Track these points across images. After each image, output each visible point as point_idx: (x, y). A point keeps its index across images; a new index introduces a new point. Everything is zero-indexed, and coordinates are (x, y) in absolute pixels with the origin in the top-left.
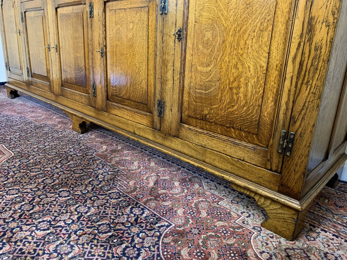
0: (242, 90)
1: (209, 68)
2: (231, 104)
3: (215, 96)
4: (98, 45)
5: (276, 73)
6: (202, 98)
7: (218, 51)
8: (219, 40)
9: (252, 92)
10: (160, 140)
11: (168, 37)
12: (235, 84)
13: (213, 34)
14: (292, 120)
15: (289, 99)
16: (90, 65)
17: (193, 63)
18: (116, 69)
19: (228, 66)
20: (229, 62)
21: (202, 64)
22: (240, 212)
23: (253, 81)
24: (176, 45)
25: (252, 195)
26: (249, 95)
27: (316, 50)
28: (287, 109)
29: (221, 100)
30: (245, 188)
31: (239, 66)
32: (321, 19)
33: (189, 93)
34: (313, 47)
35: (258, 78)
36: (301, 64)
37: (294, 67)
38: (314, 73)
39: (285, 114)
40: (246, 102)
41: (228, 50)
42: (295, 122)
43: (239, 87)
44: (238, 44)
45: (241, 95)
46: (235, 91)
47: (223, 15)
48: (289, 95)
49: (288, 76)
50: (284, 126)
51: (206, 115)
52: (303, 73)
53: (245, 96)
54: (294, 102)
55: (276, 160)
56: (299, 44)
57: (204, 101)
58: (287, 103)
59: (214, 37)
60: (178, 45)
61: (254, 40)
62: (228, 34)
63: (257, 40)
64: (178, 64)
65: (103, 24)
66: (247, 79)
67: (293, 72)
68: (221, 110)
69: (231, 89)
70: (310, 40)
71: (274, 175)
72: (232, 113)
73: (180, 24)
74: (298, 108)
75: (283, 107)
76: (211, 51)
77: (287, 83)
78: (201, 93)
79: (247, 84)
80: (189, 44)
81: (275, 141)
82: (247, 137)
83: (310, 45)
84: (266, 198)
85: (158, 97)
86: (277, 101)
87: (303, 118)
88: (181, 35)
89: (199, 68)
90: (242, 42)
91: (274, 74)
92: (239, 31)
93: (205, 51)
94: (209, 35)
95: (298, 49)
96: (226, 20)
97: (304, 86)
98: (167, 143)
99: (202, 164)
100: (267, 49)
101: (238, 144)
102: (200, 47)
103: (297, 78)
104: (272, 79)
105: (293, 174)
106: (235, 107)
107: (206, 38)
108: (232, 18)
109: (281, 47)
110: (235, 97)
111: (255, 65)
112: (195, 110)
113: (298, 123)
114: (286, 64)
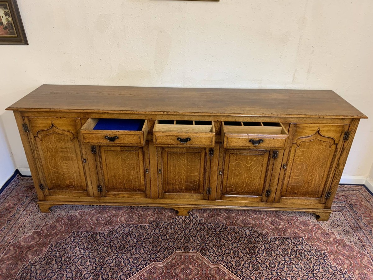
0: (313, 183)
1: (299, 177)
2: (308, 187)
3: (301, 186)
4: (217, 169)
5: (326, 176)
6: (294, 187)
7: (304, 171)
8: (305, 168)
9: (317, 183)
10: (270, 206)
11: (277, 167)
12: (310, 181)
13: (302, 166)
14: (330, 188)
15: (330, 183)
16: (206, 179)
17: (291, 176)
18: (233, 180)
19: (308, 176)
20: (309, 175)
21: (296, 176)
22: (307, 219)
23: (317, 180)
24: (281, 170)
25: (315, 213)
26: (316, 184)
27: (340, 171)
28: (329, 186)
29: (304, 186)
30: (313, 212)
31: (313, 176)
32: (342, 163)
33: (287, 186)
34: (339, 170)
35: (320, 179)
36: (335, 174)
37: (332, 175)
38: (339, 176)
39: (328, 187)
40: (314, 186)
41: (308, 171)
42: (331, 189)
43: (312, 182)
44: (313, 169)
45: (313, 184)
46: (310, 183)
47: (307, 161)
48: (330, 182)
49: (330, 177)
50: (328, 190)
51: (296, 192)
52: (335, 177)
53: (314, 184)
54: (331, 184)
55: (324, 200)
56: (335, 169)
57: (295, 188)
58: (329, 185)
59: (302, 167)
60: (283, 170)
61: (319, 168)
62: (309, 166)
63: (321, 168)
64: (282, 176)
65: (223, 160)
66: (315, 180)
67: (332, 176)
68: (304, 190)
69: (309, 183)
70: (338, 168)
71: (323, 205)
72: (309, 190)
73: (284, 162)
74: (333, 185)
75: (328, 185)
76: (301, 172)
77: (330, 180)
78: (294, 185)
79: (315, 181)
80: (289, 169)
81: (324, 196)
82: (313, 196)
83: (338, 169)
84: (320, 212)
85: (267, 189)
86: (325, 184)
87: (334, 188)
88: (284, 166)
89: (294, 177)
90: (315, 169)
91: (325, 177)
92: (314, 166)
93: (298, 172)
94: (300, 167)
95: (334, 171)
96: (309, 162)
97: (335, 180)
98: (273, 206)
99: (292, 209)
100: (323, 171)
101: (309, 199)
102: (295, 170)
103: (333, 178)
104: (324, 178)
105: (329, 203)
106: (310, 188)
107: (298, 168)
108: (311, 162)
109: (328, 169)
110: (310, 185)
111: (319, 175)
112: (290, 191)
113: (332, 190)
114: (330, 174)
